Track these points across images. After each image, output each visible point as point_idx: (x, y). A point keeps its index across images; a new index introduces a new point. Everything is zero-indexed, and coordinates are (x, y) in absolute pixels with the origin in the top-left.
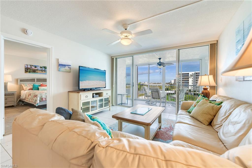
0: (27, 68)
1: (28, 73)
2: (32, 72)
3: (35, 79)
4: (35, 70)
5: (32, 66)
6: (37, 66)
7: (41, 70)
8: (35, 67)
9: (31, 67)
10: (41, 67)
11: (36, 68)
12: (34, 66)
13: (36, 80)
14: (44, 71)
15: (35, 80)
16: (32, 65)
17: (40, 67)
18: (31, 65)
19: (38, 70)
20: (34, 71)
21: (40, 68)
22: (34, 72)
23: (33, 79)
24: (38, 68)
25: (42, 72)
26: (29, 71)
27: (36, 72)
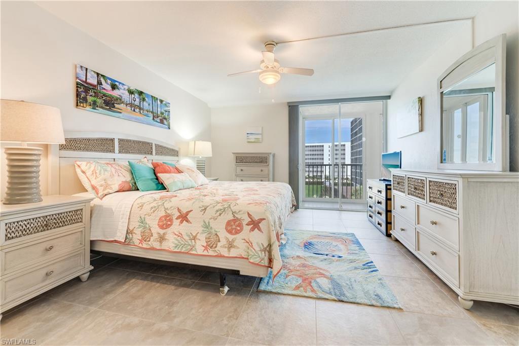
0: (86, 82)
1: (88, 108)
2: (102, 107)
3: (112, 140)
4: (111, 97)
5: (102, 79)
6: (120, 83)
7: (131, 105)
8: (114, 87)
9: (100, 83)
10: (131, 92)
11: (116, 93)
12: (109, 82)
13: (116, 143)
14: (140, 109)
15: (113, 147)
16: (102, 75)
17: (126, 88)
18: (98, 74)
19: (119, 100)
20: (110, 104)
21: (127, 93)
22: (110, 110)
23: (106, 139)
24: (121, 91)
25: (134, 111)
26: (93, 99)
27: (114, 107)
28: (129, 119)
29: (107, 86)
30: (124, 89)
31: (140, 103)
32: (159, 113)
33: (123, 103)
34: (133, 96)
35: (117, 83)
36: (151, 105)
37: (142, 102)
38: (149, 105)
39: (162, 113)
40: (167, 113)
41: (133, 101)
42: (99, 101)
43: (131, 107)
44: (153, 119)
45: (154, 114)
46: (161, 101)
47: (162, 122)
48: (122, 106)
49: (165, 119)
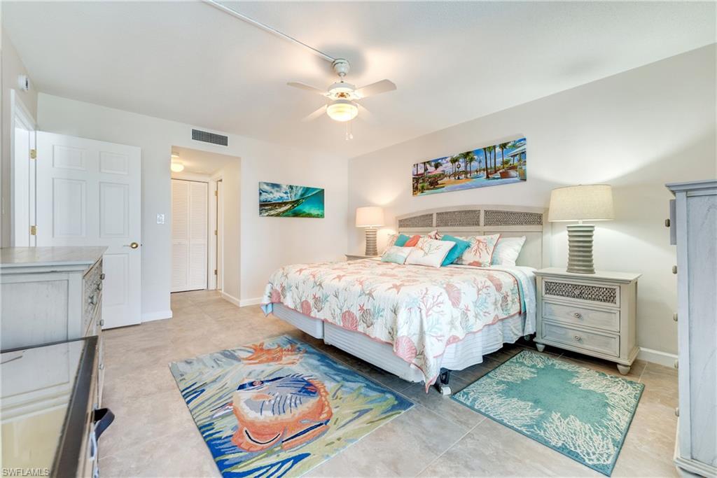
0: (417, 175)
1: (419, 194)
2: (428, 189)
3: (431, 215)
4: (435, 176)
5: (428, 166)
6: (442, 159)
7: (455, 174)
8: (437, 166)
9: (426, 169)
10: (454, 161)
11: (439, 170)
13: (435, 217)
14: (466, 173)
15: (431, 221)
16: (428, 162)
17: (449, 159)
19: (443, 175)
20: (434, 183)
21: (450, 164)
22: (434, 188)
24: (444, 166)
25: (459, 178)
26: (421, 185)
27: (438, 184)
28: (453, 190)
29: (431, 169)
30: (447, 162)
31: (466, 167)
32: (498, 165)
33: (446, 176)
34: (457, 163)
35: (440, 161)
36: (484, 161)
37: (469, 165)
38: (480, 162)
39: (507, 162)
40: (518, 157)
41: (457, 169)
42: (426, 184)
43: (455, 176)
44: (488, 177)
45: (489, 171)
46: (503, 146)
47: (505, 175)
48: (446, 180)
49: (513, 168)
